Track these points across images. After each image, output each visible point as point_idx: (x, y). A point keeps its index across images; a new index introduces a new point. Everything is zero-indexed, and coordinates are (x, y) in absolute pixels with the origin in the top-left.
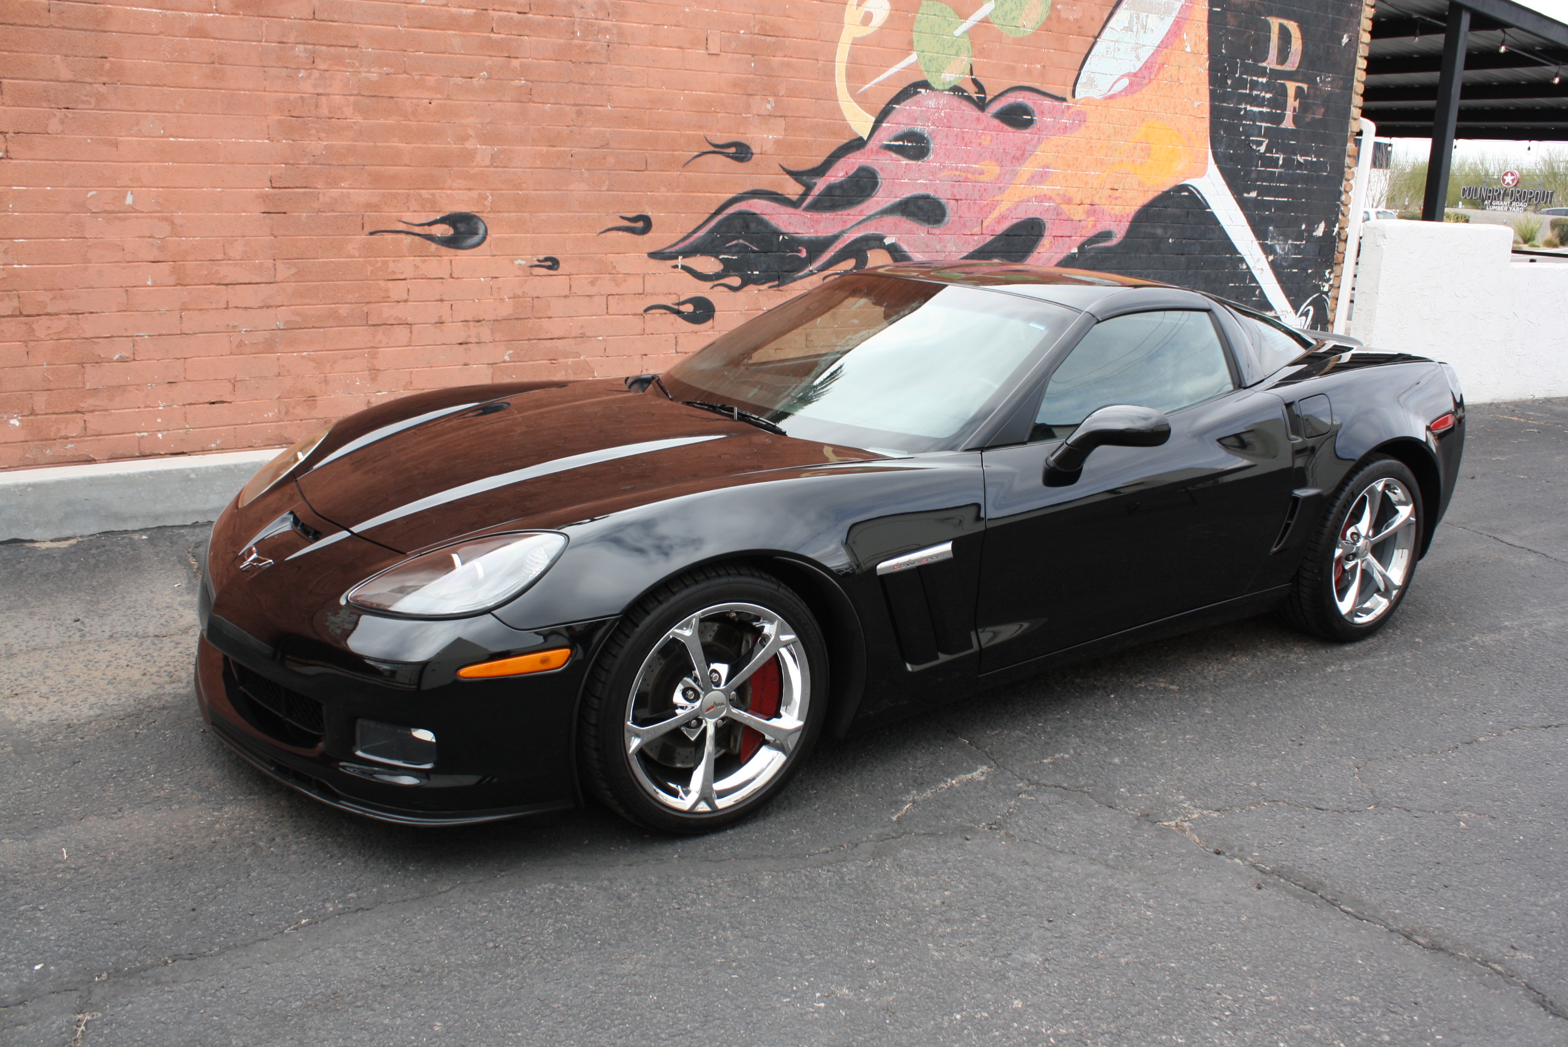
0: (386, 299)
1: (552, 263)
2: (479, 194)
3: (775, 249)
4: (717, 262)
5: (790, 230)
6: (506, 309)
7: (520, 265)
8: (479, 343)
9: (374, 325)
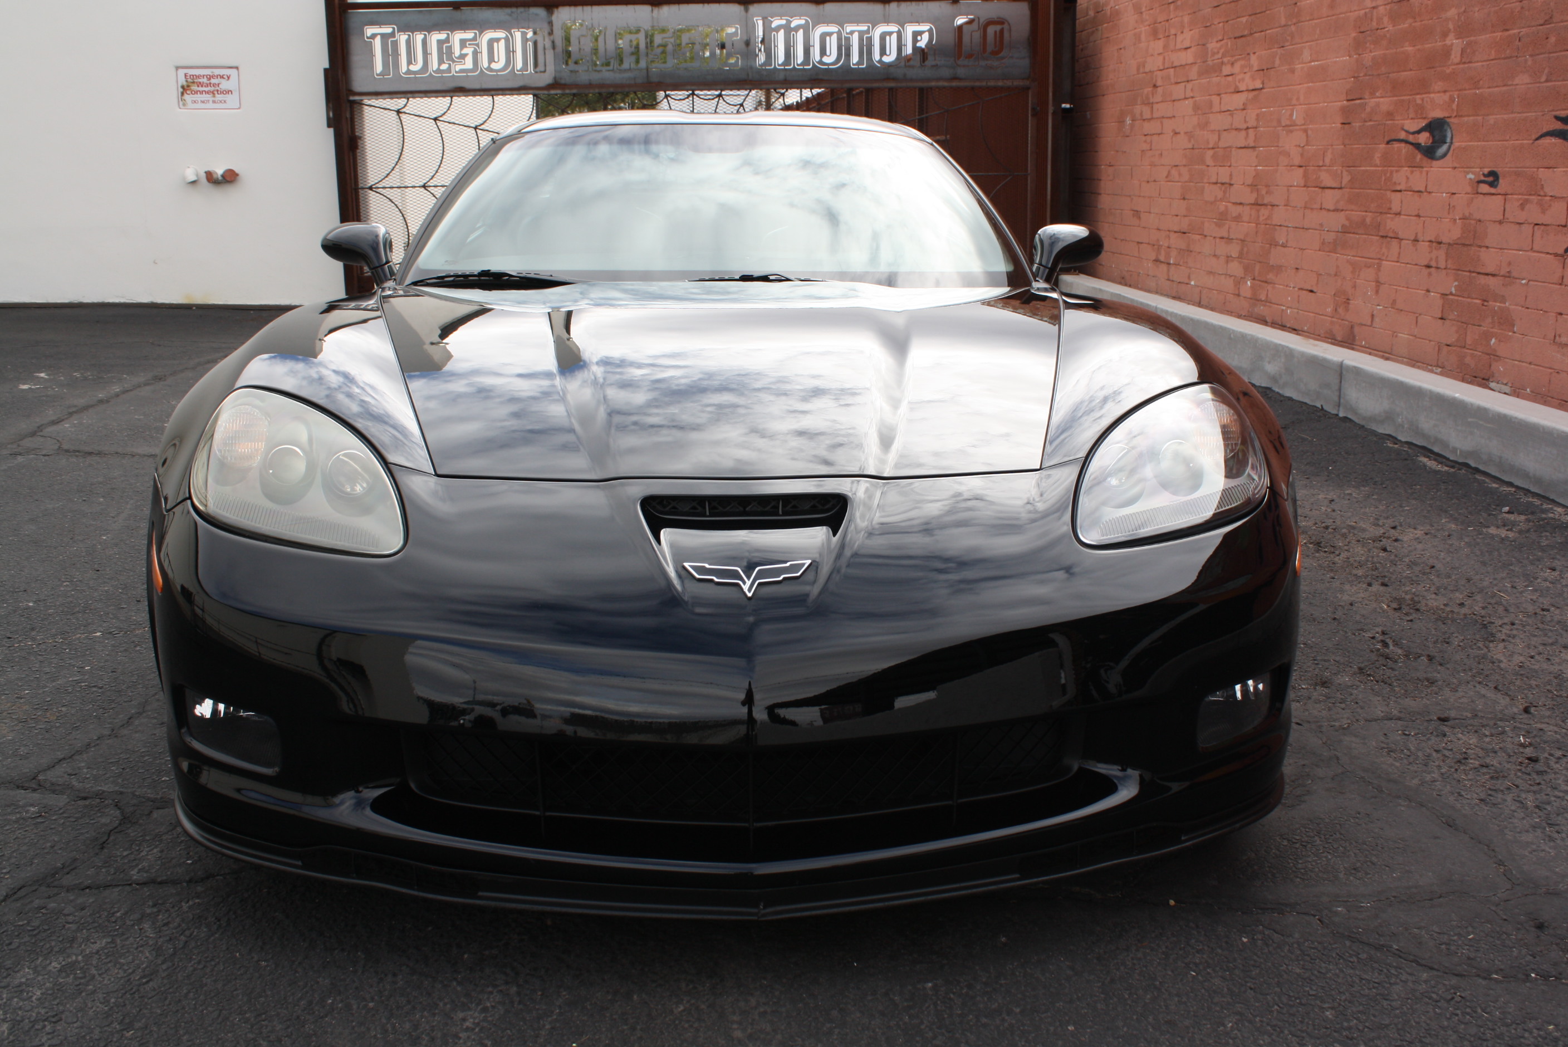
0: (1389, 210)
1: (1494, 179)
2: (1450, 97)
6: (1457, 233)
7: (1470, 179)
8: (1437, 268)
9: (1382, 237)
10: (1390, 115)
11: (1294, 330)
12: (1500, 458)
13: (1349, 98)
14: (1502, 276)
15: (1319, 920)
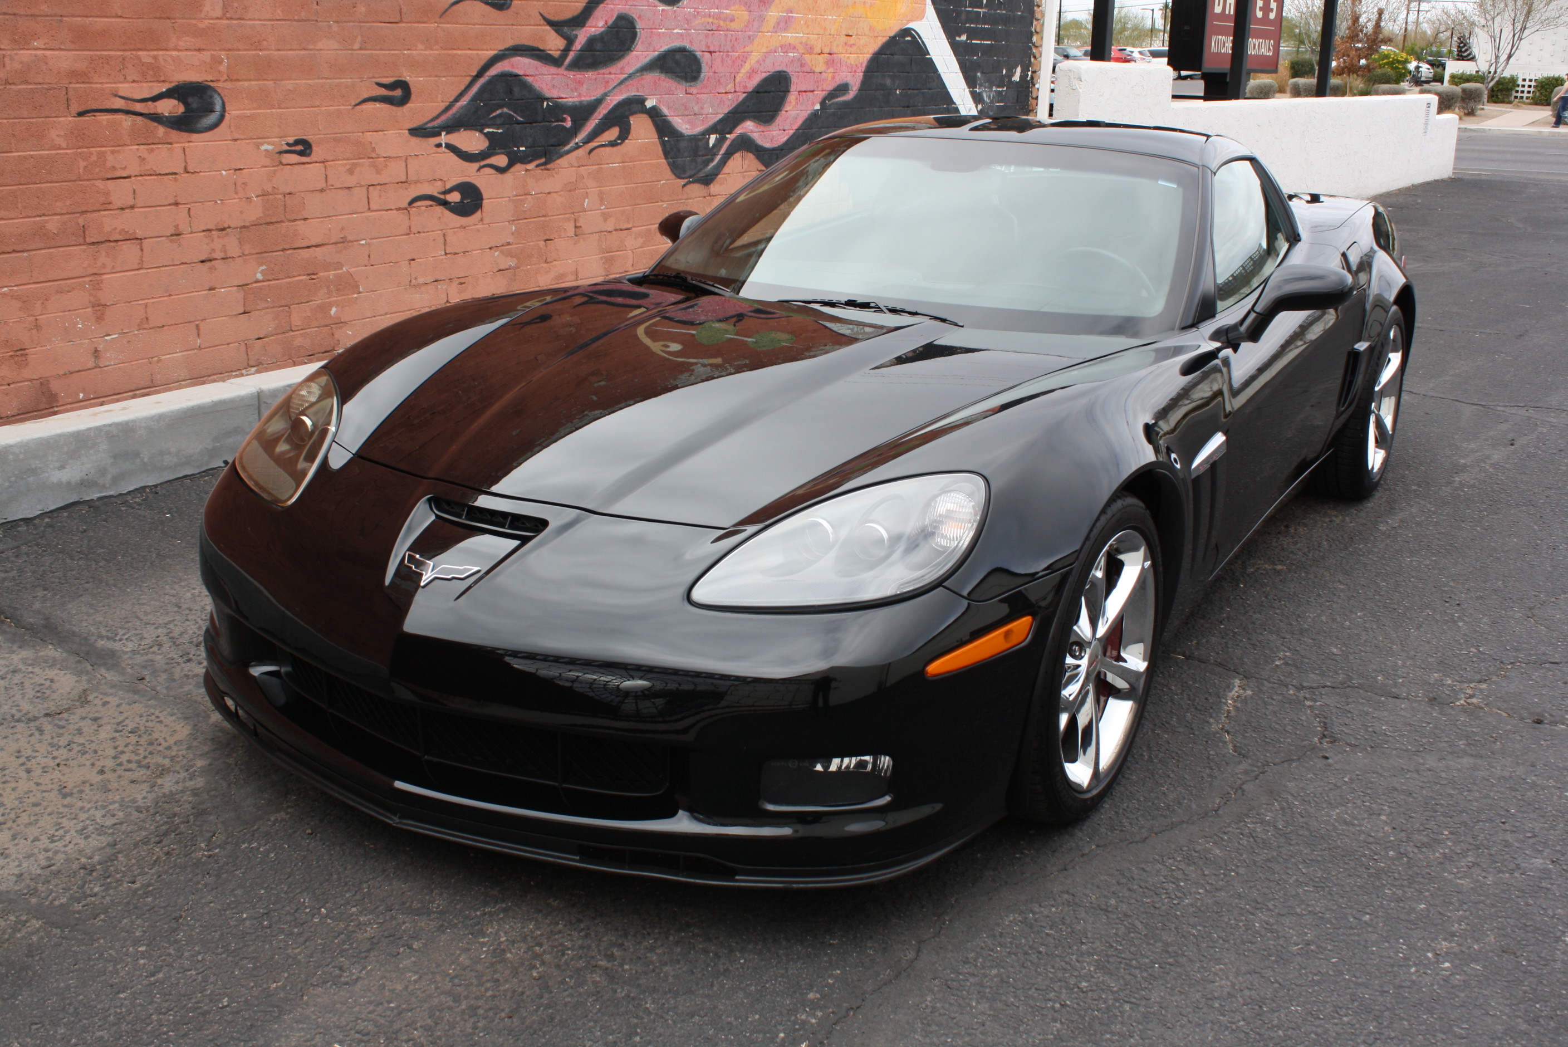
0: (106, 206)
1: (303, 147)
2: (212, 56)
3: (539, 119)
4: (482, 137)
5: (553, 94)
6: (254, 212)
7: (267, 151)
8: (226, 258)
9: (95, 243)
10: (78, 76)
14: (333, 244)
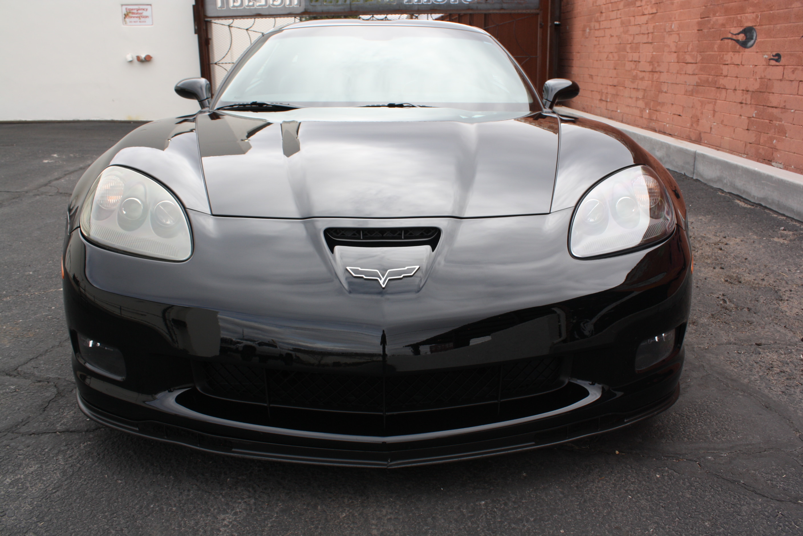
0: (721, 75)
1: (778, 58)
2: (756, 15)
7: (766, 58)
8: (746, 104)
9: (717, 88)
10: (723, 25)
11: (670, 135)
12: (779, 201)
13: (702, 17)
14: (781, 108)
15: (698, 464)
